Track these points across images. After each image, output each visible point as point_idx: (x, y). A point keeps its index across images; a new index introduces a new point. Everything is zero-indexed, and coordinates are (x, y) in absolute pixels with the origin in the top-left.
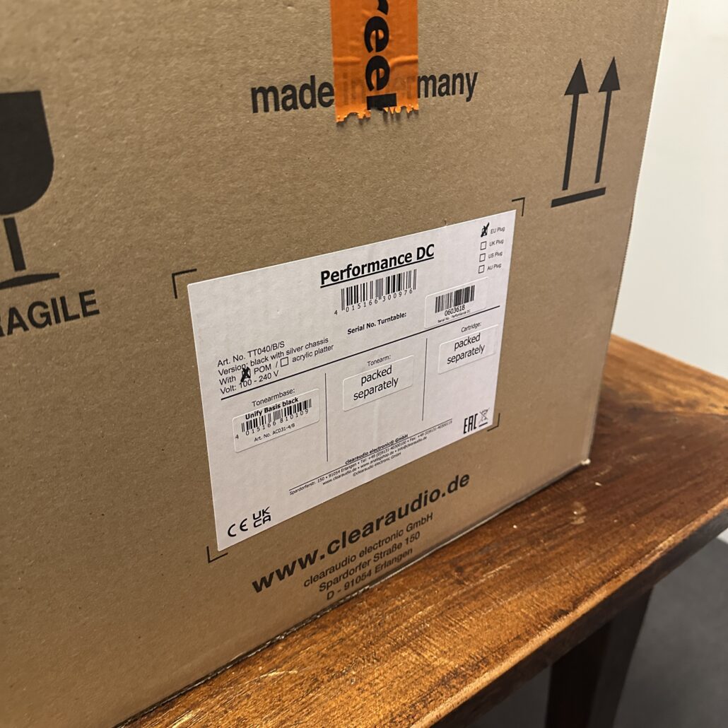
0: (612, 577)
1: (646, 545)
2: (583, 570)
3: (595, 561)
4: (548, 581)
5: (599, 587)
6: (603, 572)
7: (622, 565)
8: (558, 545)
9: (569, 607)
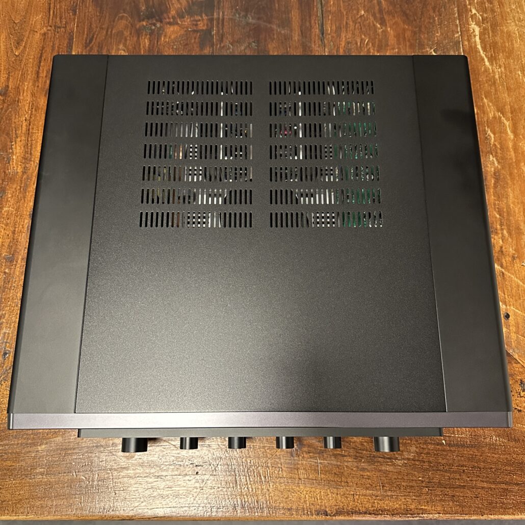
0: (374, 513)
1: (417, 509)
2: (363, 497)
3: (377, 496)
4: (337, 489)
5: (360, 513)
6: (372, 507)
7: (388, 510)
8: (368, 471)
9: (332, 513)
